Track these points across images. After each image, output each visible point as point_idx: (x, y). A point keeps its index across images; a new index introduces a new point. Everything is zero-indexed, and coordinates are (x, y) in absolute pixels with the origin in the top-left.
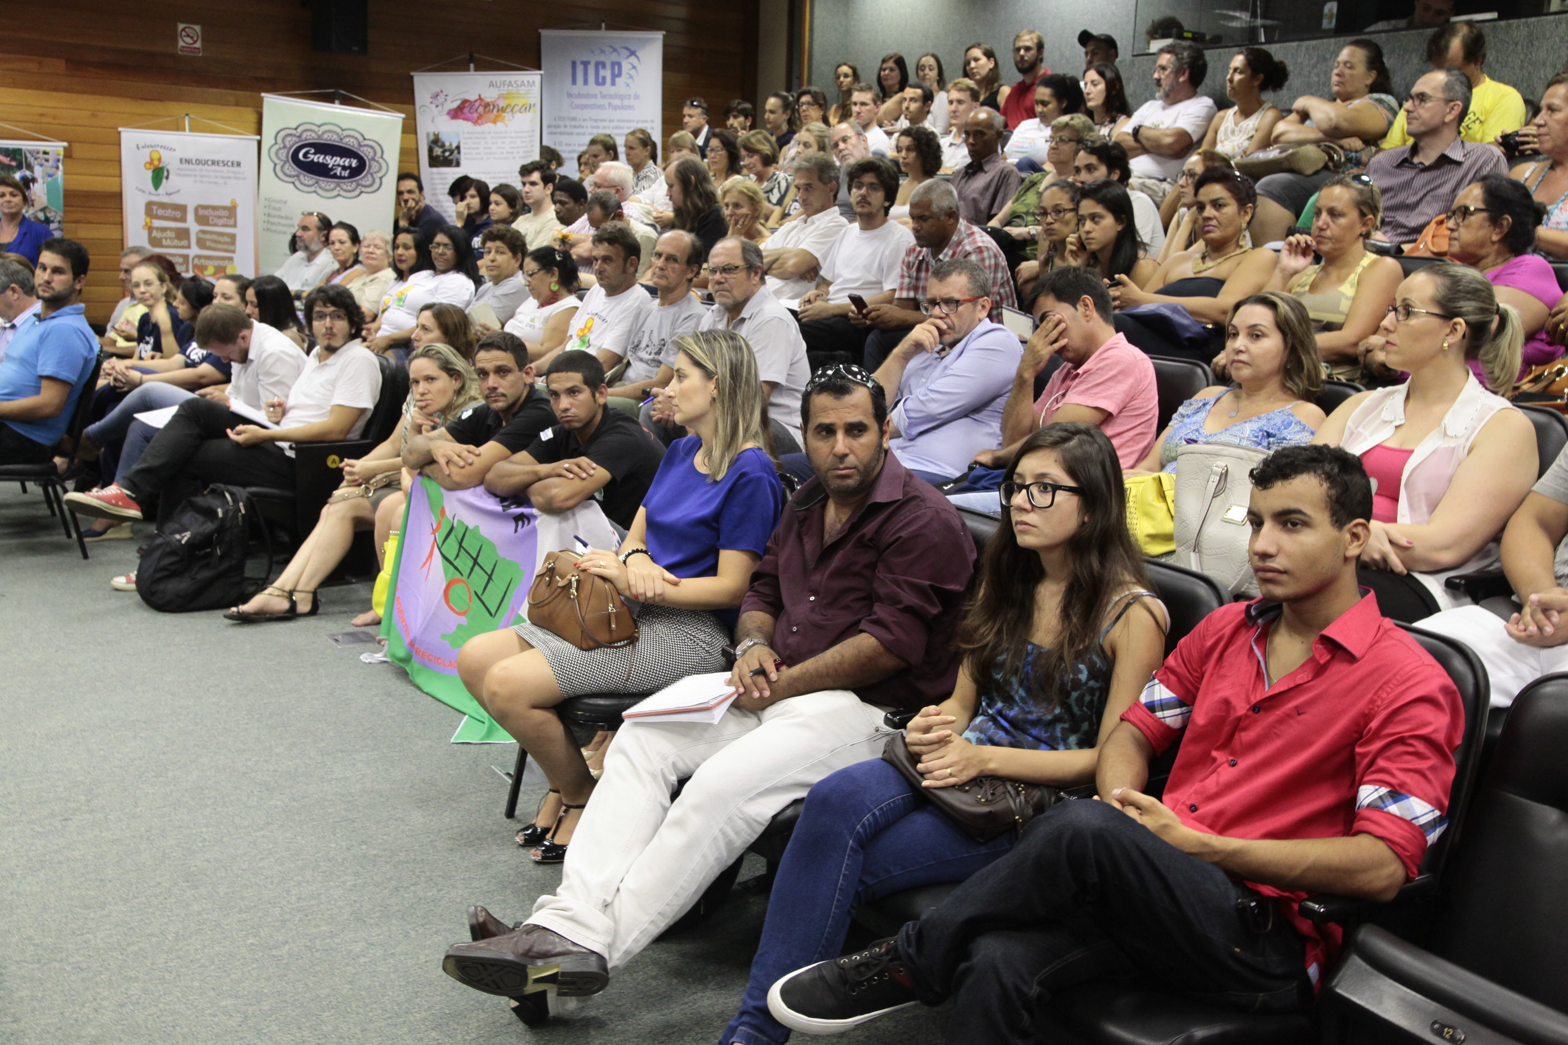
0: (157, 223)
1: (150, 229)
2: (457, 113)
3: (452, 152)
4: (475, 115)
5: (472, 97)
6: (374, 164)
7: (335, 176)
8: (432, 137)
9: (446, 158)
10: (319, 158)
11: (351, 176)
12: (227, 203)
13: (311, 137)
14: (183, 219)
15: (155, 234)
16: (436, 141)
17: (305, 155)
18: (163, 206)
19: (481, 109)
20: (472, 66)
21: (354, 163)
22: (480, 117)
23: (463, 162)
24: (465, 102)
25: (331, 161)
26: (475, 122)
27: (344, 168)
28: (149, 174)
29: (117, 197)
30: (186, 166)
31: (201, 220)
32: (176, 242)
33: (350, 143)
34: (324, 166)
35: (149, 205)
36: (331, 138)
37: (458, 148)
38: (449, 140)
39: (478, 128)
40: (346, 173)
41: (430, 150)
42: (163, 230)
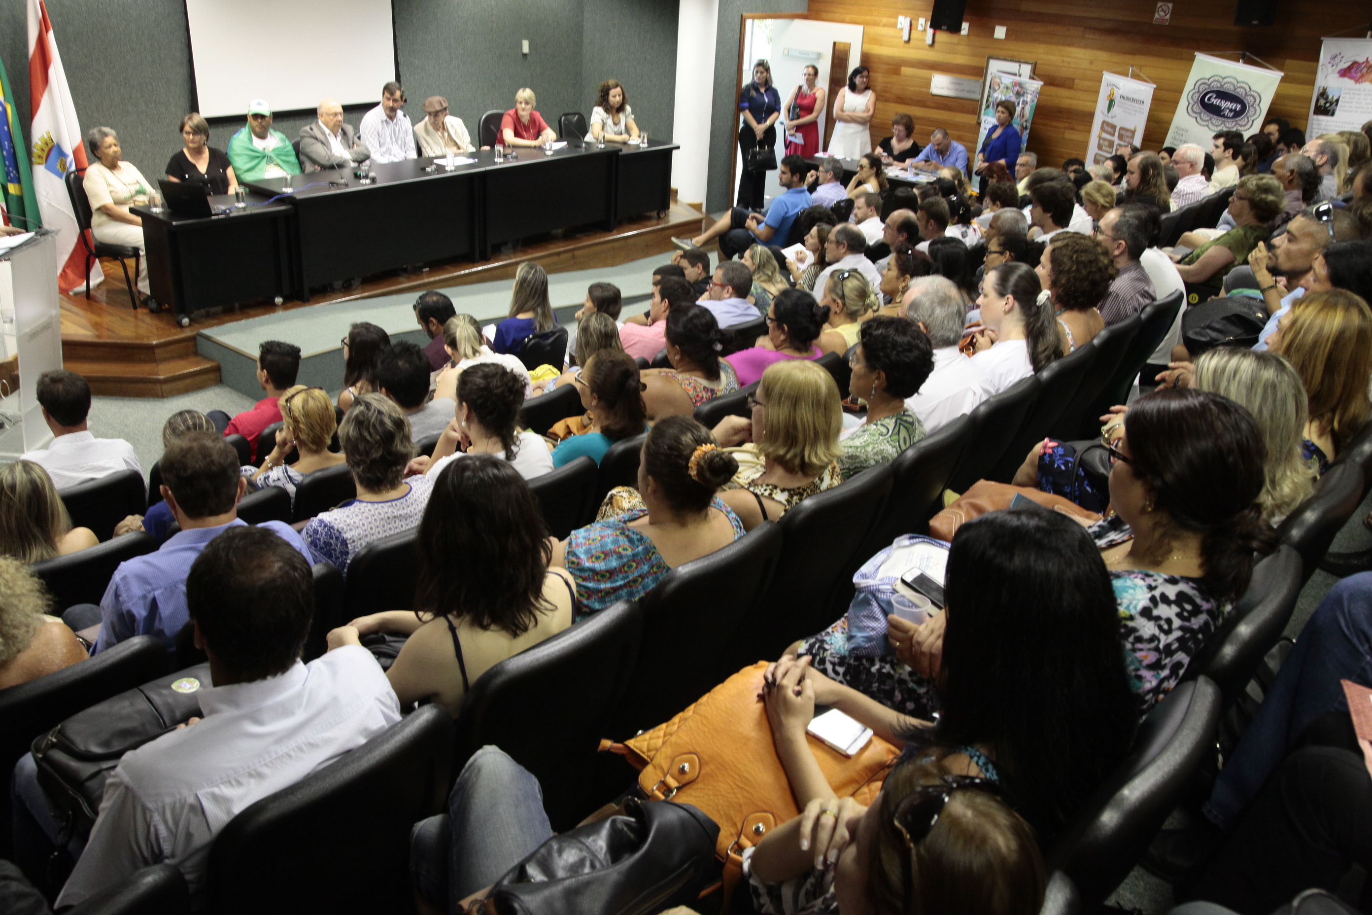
0: (1105, 135)
1: (1100, 138)
2: (1344, 73)
3: (1331, 104)
4: (1359, 75)
5: (1361, 59)
6: (1252, 110)
7: (1223, 116)
8: (1321, 90)
9: (1325, 108)
10: (1216, 101)
11: (1234, 117)
12: (1132, 128)
13: (1215, 86)
14: (1113, 135)
15: (1101, 142)
16: (1323, 94)
17: (1209, 99)
18: (1108, 124)
19: (1365, 70)
20: (1369, 33)
21: (1239, 107)
22: (1362, 76)
23: (1337, 113)
24: (1355, 63)
25: (1225, 105)
26: (1357, 81)
27: (1231, 110)
28: (1108, 102)
29: (1090, 116)
30: (1122, 100)
31: (1121, 137)
32: (1107, 149)
33: (1240, 92)
34: (1219, 107)
35: (1104, 122)
36: (1229, 88)
37: (1337, 101)
38: (1332, 94)
39: (1358, 86)
40: (1231, 115)
41: (1317, 101)
42: (1105, 140)
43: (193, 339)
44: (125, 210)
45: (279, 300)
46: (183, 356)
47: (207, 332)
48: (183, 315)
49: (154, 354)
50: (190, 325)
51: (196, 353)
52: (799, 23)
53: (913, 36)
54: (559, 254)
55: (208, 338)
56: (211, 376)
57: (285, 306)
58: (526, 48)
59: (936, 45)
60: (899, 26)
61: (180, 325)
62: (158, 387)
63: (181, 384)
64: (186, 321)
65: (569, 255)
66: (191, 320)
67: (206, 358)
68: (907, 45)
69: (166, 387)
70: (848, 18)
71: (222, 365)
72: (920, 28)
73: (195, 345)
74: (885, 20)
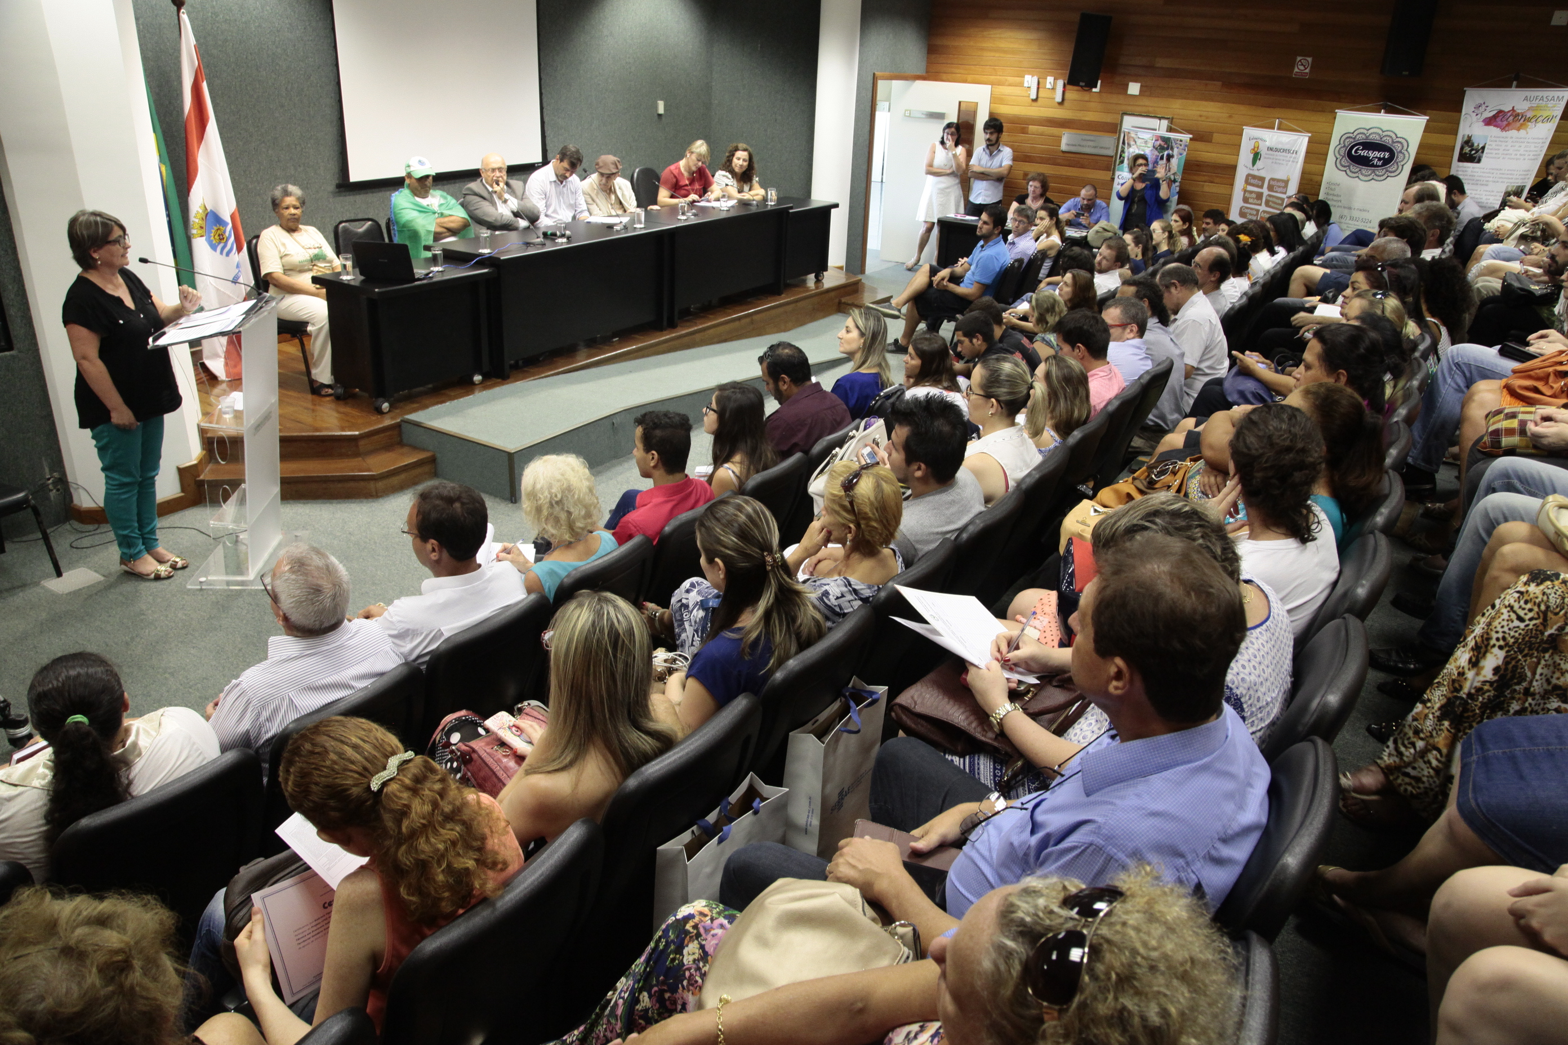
0: (1250, 188)
1: (1245, 191)
2: (1489, 122)
3: (1477, 151)
4: (1505, 123)
5: (1507, 108)
7: (1373, 166)
8: (1466, 138)
9: (1471, 155)
10: (1363, 153)
11: (1383, 165)
12: (1285, 178)
13: (1362, 138)
14: (1261, 187)
15: (1247, 195)
16: (1468, 142)
17: (1357, 151)
18: (1254, 177)
19: (1511, 118)
20: (1515, 83)
21: (1387, 155)
22: (1508, 125)
23: (1483, 160)
24: (1500, 112)
25: (1371, 154)
26: (1503, 129)
27: (1380, 159)
28: (1252, 156)
29: (1233, 168)
30: (1270, 152)
31: (1270, 188)
32: (1255, 201)
34: (1367, 158)
35: (1248, 175)
36: (1376, 139)
37: (1483, 148)
38: (1478, 142)
39: (1504, 134)
40: (1380, 163)
41: (1462, 148)
42: (1251, 192)
43: (398, 426)
44: (304, 280)
45: (477, 378)
46: (388, 447)
47: (413, 417)
48: (381, 400)
49: (357, 446)
50: (389, 411)
51: (401, 444)
52: (919, 84)
53: (1040, 95)
54: (739, 319)
55: (417, 425)
56: (426, 468)
57: (485, 385)
58: (661, 110)
59: (1066, 103)
60: (1026, 85)
61: (379, 411)
62: (372, 485)
63: (395, 480)
64: (386, 406)
65: (748, 320)
66: (391, 406)
67: (415, 448)
68: (1034, 104)
69: (380, 485)
70: (970, 77)
71: (438, 455)
72: (1048, 86)
73: (400, 434)
74: (1011, 79)
